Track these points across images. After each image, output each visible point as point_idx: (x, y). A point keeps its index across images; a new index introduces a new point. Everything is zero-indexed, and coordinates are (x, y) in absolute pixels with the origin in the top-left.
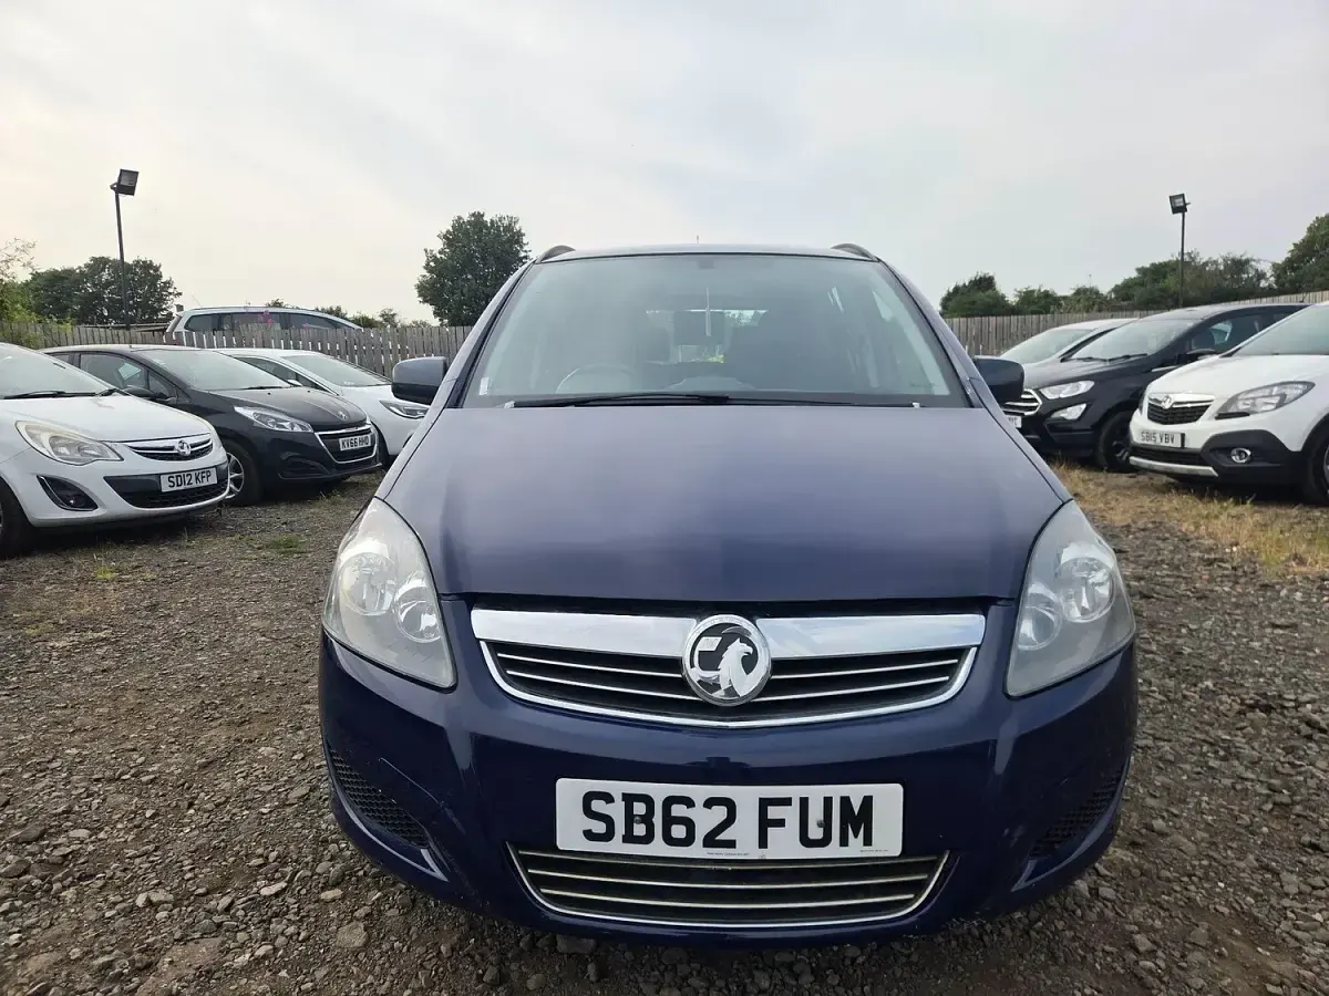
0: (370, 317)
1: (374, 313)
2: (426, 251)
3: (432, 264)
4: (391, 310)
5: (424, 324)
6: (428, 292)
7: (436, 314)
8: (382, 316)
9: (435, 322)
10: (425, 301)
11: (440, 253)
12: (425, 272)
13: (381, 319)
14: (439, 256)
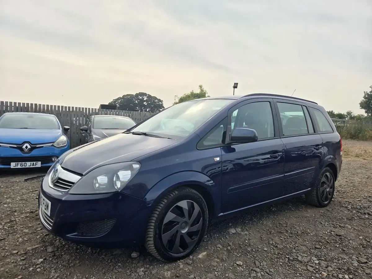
0: (343, 113)
1: (344, 112)
2: (365, 92)
3: (367, 96)
4: (350, 111)
5: (362, 115)
6: (364, 105)
7: (366, 112)
8: (347, 113)
9: (366, 115)
10: (362, 108)
11: (370, 92)
12: (363, 99)
13: (347, 114)
14: (369, 93)
